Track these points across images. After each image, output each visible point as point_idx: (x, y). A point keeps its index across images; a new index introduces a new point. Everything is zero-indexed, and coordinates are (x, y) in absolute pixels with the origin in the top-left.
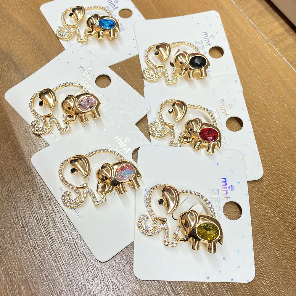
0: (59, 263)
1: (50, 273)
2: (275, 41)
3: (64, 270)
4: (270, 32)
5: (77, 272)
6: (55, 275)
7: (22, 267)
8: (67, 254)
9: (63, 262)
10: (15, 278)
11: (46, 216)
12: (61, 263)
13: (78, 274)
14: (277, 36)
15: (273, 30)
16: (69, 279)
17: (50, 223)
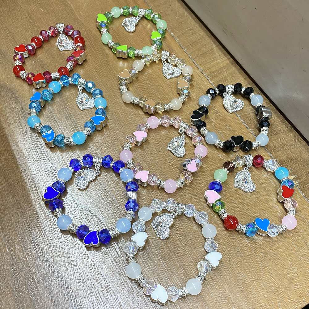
0: (42, 231)
1: (36, 238)
2: (211, 76)
3: (46, 236)
4: (208, 70)
5: (55, 237)
6: (39, 239)
7: (17, 234)
8: (48, 225)
9: (45, 231)
10: (12, 241)
11: (35, 201)
12: (44, 231)
13: (55, 238)
14: (213, 72)
15: (211, 68)
16: (49, 242)
17: (37, 205)
